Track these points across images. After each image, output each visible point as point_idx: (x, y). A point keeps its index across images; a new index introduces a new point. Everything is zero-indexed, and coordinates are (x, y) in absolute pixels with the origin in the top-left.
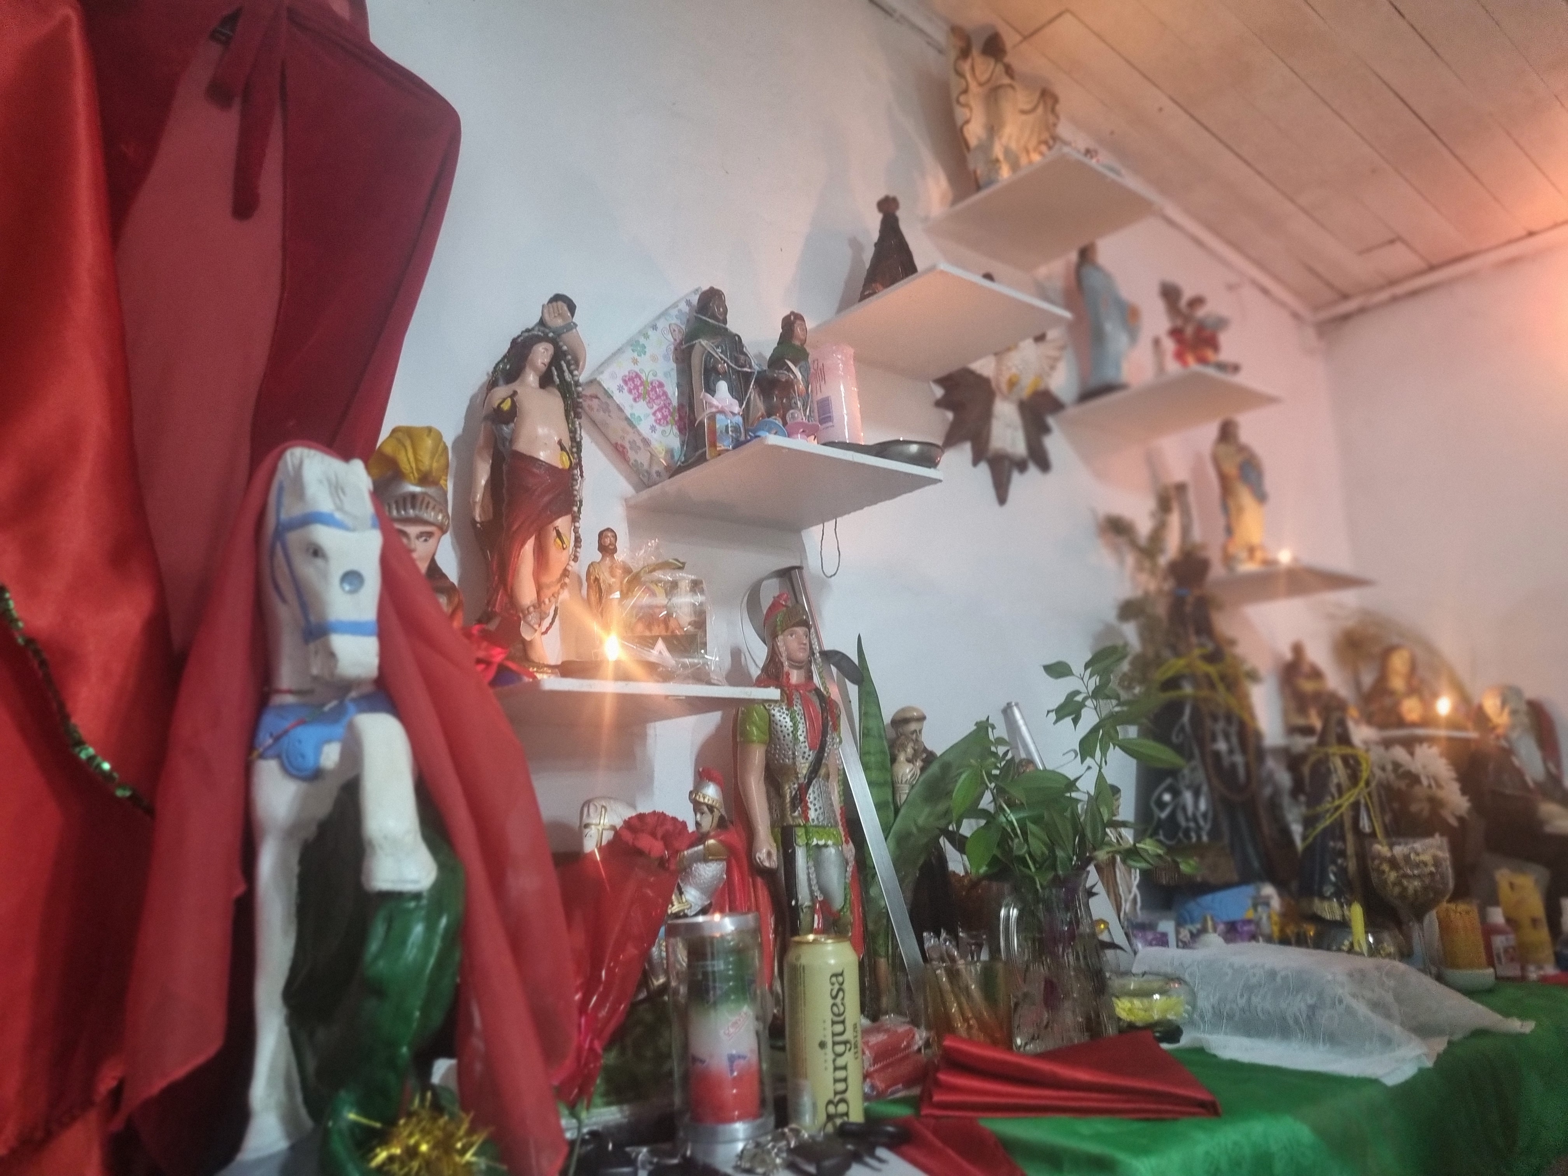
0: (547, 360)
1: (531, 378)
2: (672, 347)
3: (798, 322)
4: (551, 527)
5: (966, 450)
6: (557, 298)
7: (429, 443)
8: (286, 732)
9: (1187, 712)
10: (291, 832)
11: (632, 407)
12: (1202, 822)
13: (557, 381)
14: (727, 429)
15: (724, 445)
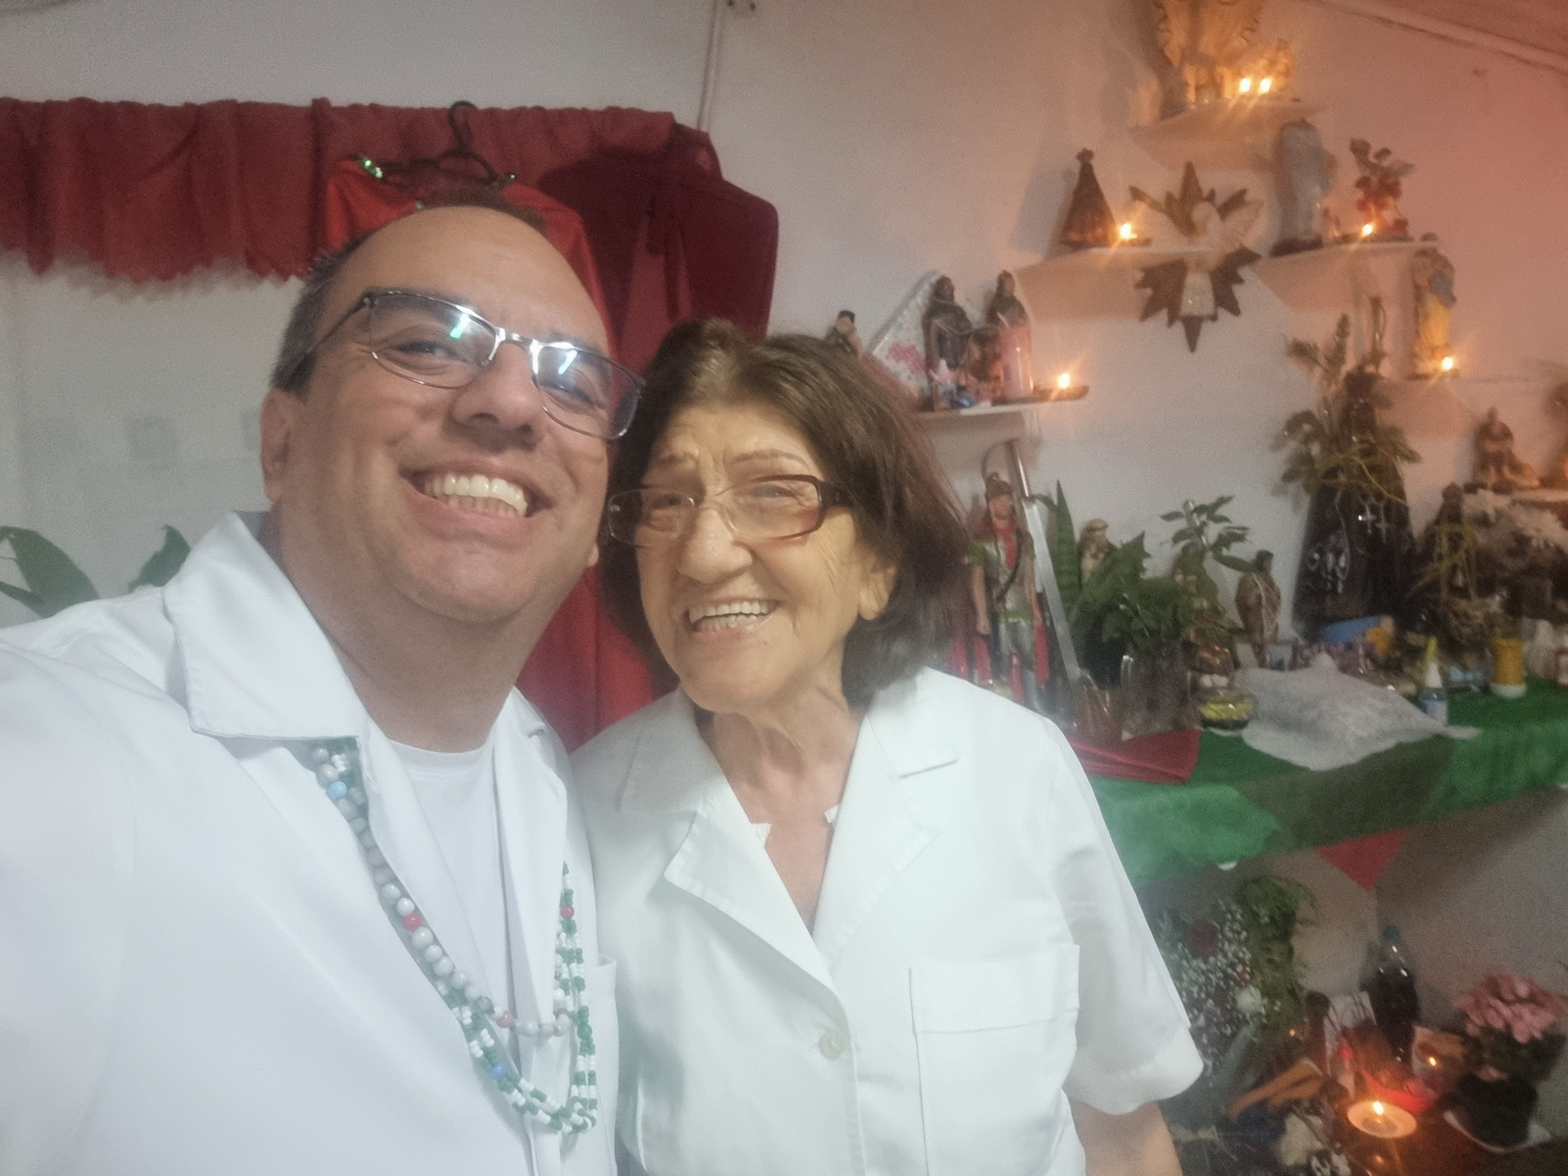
2: (921, 319)
3: (1007, 280)
5: (1163, 315)
6: (843, 314)
9: (1339, 495)
11: (895, 367)
12: (1339, 574)
14: (945, 394)
15: (944, 404)
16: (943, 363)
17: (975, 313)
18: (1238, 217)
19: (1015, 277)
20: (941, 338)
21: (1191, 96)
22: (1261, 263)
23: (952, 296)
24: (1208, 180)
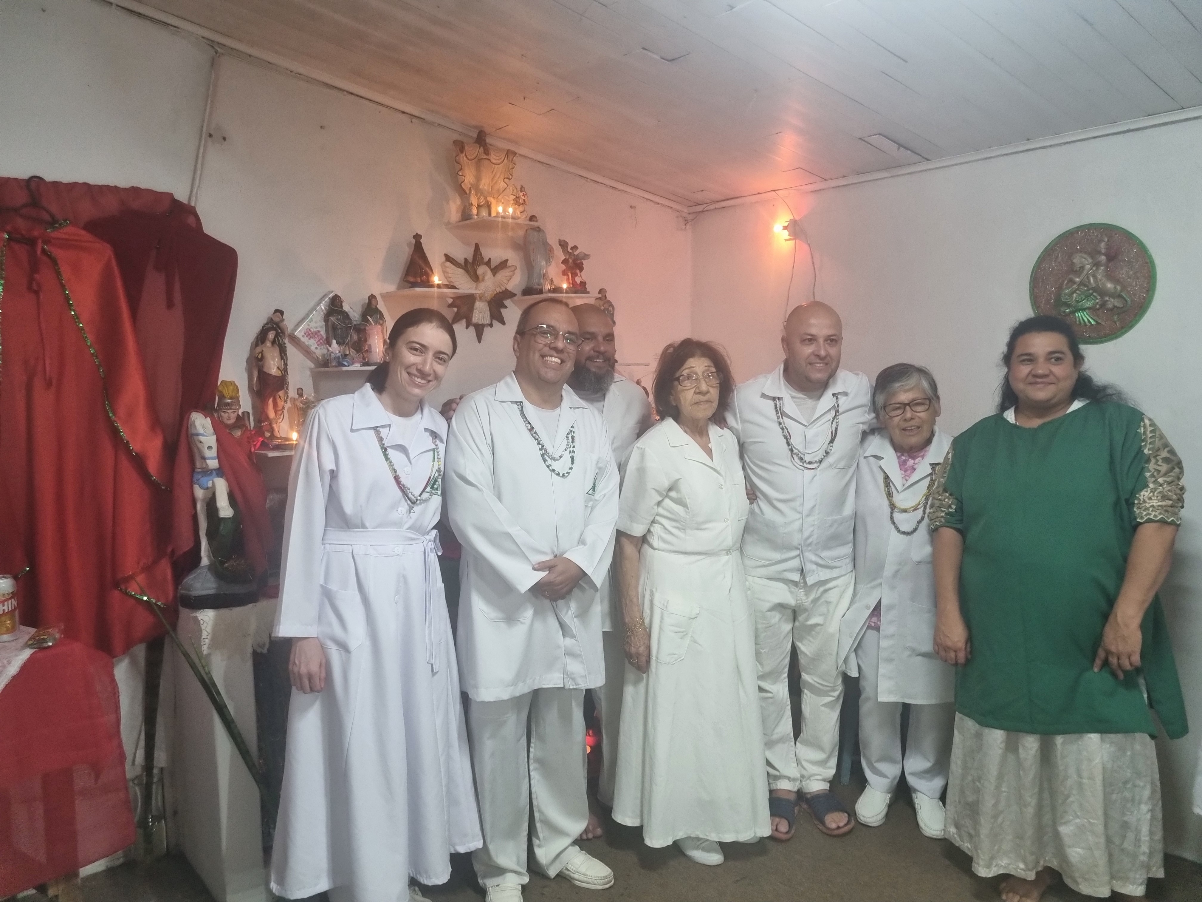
0: (273, 337)
1: (268, 344)
2: (323, 317)
3: (373, 299)
4: (277, 395)
5: (464, 322)
6: (277, 311)
7: (231, 387)
8: (199, 479)
10: (203, 500)
11: (308, 342)
13: (277, 343)
14: (335, 358)
15: (334, 364)
16: (334, 342)
17: (355, 315)
18: (502, 275)
19: (379, 298)
20: (334, 328)
21: (474, 211)
22: (516, 298)
23: (342, 306)
24: (487, 253)
